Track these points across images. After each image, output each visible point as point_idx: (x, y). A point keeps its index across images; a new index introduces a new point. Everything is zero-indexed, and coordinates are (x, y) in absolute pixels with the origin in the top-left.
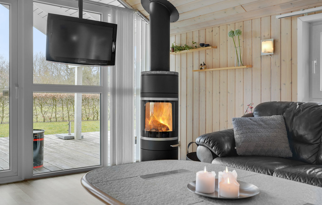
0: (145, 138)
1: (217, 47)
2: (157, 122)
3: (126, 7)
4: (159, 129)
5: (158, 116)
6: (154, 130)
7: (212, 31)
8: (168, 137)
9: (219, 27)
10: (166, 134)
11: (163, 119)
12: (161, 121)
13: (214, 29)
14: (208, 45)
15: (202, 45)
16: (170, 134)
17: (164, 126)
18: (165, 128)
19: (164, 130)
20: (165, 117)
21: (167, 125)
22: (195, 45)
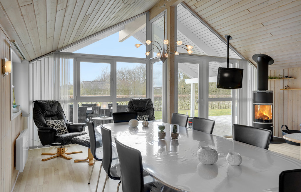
0: (256, 122)
1: (296, 78)
2: (262, 114)
3: (243, 59)
4: (263, 118)
5: (263, 111)
6: (260, 119)
7: (293, 70)
8: (269, 122)
9: (298, 68)
10: (267, 121)
11: (266, 113)
12: (265, 114)
13: (294, 69)
14: (291, 77)
15: (287, 77)
16: (270, 121)
17: (266, 116)
18: (267, 118)
19: (266, 119)
20: (267, 111)
21: (268, 116)
22: (281, 76)
